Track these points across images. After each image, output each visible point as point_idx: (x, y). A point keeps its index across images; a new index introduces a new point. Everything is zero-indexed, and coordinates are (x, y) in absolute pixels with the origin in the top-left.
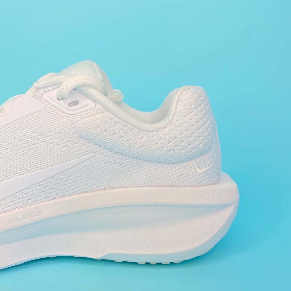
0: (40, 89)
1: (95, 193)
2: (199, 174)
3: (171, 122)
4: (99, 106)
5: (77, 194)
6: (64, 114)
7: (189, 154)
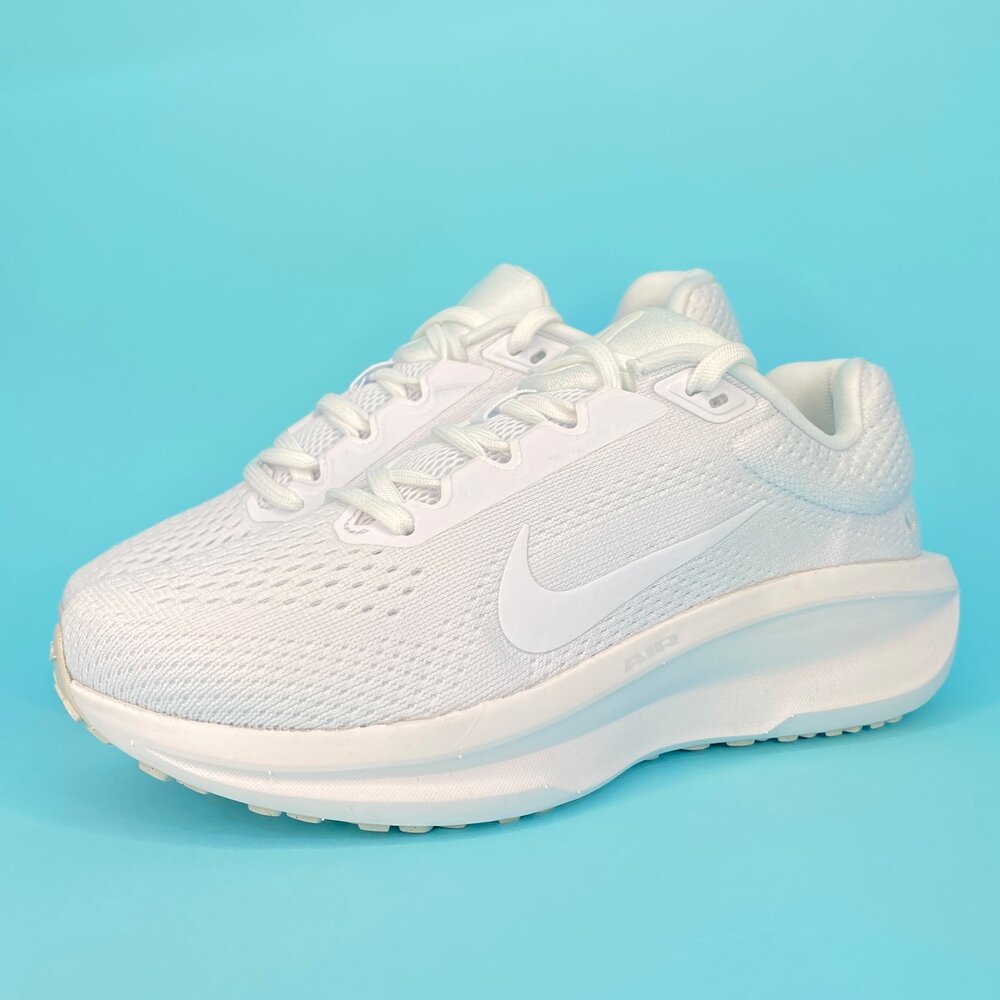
0: (648, 374)
1: (760, 587)
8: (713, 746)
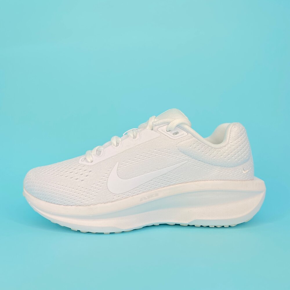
0: (157, 125)
1: (187, 184)
2: (244, 173)
3: (228, 143)
4: (190, 135)
5: (177, 184)
6: (171, 139)
7: (239, 161)
8: (176, 225)
